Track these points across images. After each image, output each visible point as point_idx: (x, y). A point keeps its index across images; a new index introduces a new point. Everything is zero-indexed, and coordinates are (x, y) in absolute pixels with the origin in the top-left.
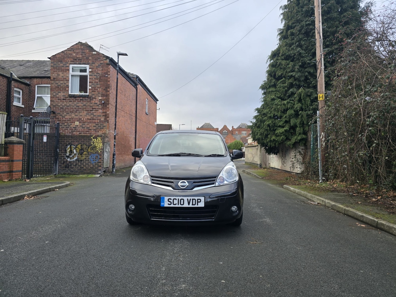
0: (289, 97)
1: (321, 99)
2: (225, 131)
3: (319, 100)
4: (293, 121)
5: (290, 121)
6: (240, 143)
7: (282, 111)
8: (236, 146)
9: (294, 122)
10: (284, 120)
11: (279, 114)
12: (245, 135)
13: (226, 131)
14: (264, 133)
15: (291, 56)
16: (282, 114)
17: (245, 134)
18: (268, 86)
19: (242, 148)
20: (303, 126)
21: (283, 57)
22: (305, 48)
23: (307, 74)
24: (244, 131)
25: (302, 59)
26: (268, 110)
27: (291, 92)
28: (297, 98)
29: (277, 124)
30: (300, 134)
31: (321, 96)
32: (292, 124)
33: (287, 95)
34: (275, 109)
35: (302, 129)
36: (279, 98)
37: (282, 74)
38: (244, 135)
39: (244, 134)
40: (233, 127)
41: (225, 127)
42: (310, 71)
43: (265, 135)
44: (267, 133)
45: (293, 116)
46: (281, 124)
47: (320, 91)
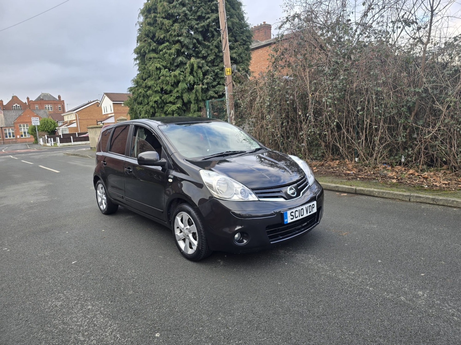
0: (177, 66)
1: (229, 73)
2: (16, 105)
3: (226, 74)
4: (186, 97)
5: (182, 96)
6: (51, 122)
7: (173, 84)
8: (46, 127)
9: (188, 97)
10: (176, 96)
11: (169, 88)
12: (51, 110)
13: (18, 105)
14: (150, 111)
15: (174, 15)
16: (172, 88)
17: (50, 108)
18: (148, 50)
19: (57, 128)
20: (197, 103)
21: (163, 15)
22: (189, 8)
23: (195, 41)
24: (48, 104)
25: (189, 22)
26: (153, 82)
27: (180, 61)
28: (189, 70)
29: (166, 100)
30: (195, 111)
31: (228, 70)
32: (186, 100)
33: (175, 64)
34: (162, 82)
35: (196, 106)
36: (165, 67)
37: (164, 37)
38: (49, 110)
39: (48, 108)
40: (28, 98)
41: (15, 99)
42: (198, 39)
44: (154, 112)
45: (186, 90)
46: (171, 99)
47: (227, 65)
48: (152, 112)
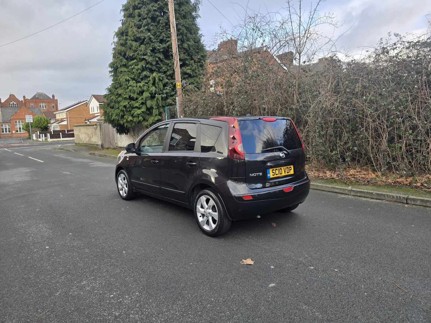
0: (142, 79)
1: (179, 87)
2: (13, 103)
3: (177, 88)
4: (149, 103)
5: (146, 103)
6: (44, 119)
7: (138, 92)
8: (39, 123)
9: (150, 104)
10: (141, 102)
11: (135, 96)
12: (45, 108)
13: (15, 103)
14: (119, 113)
15: (141, 38)
16: (138, 96)
17: (44, 107)
18: (119, 65)
19: (49, 125)
20: (158, 108)
21: (133, 38)
22: (153, 33)
23: (157, 59)
24: (43, 102)
25: (152, 44)
26: (123, 91)
27: (145, 75)
28: (151, 82)
29: (133, 105)
30: (156, 115)
31: (179, 84)
32: (149, 106)
33: (141, 77)
34: (130, 91)
35: (158, 111)
36: (133, 79)
37: (133, 56)
38: (43, 108)
39: (43, 106)
40: (24, 97)
41: (12, 97)
42: (160, 57)
43: (121, 116)
44: (123, 114)
45: (149, 98)
46: (137, 105)
47: (178, 80)
48: (122, 115)
